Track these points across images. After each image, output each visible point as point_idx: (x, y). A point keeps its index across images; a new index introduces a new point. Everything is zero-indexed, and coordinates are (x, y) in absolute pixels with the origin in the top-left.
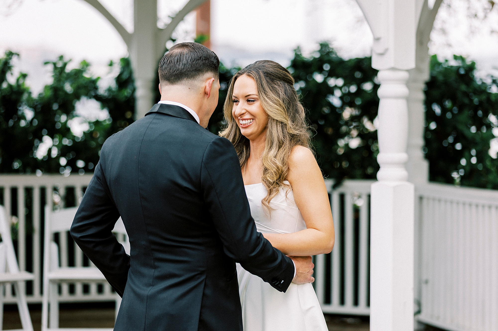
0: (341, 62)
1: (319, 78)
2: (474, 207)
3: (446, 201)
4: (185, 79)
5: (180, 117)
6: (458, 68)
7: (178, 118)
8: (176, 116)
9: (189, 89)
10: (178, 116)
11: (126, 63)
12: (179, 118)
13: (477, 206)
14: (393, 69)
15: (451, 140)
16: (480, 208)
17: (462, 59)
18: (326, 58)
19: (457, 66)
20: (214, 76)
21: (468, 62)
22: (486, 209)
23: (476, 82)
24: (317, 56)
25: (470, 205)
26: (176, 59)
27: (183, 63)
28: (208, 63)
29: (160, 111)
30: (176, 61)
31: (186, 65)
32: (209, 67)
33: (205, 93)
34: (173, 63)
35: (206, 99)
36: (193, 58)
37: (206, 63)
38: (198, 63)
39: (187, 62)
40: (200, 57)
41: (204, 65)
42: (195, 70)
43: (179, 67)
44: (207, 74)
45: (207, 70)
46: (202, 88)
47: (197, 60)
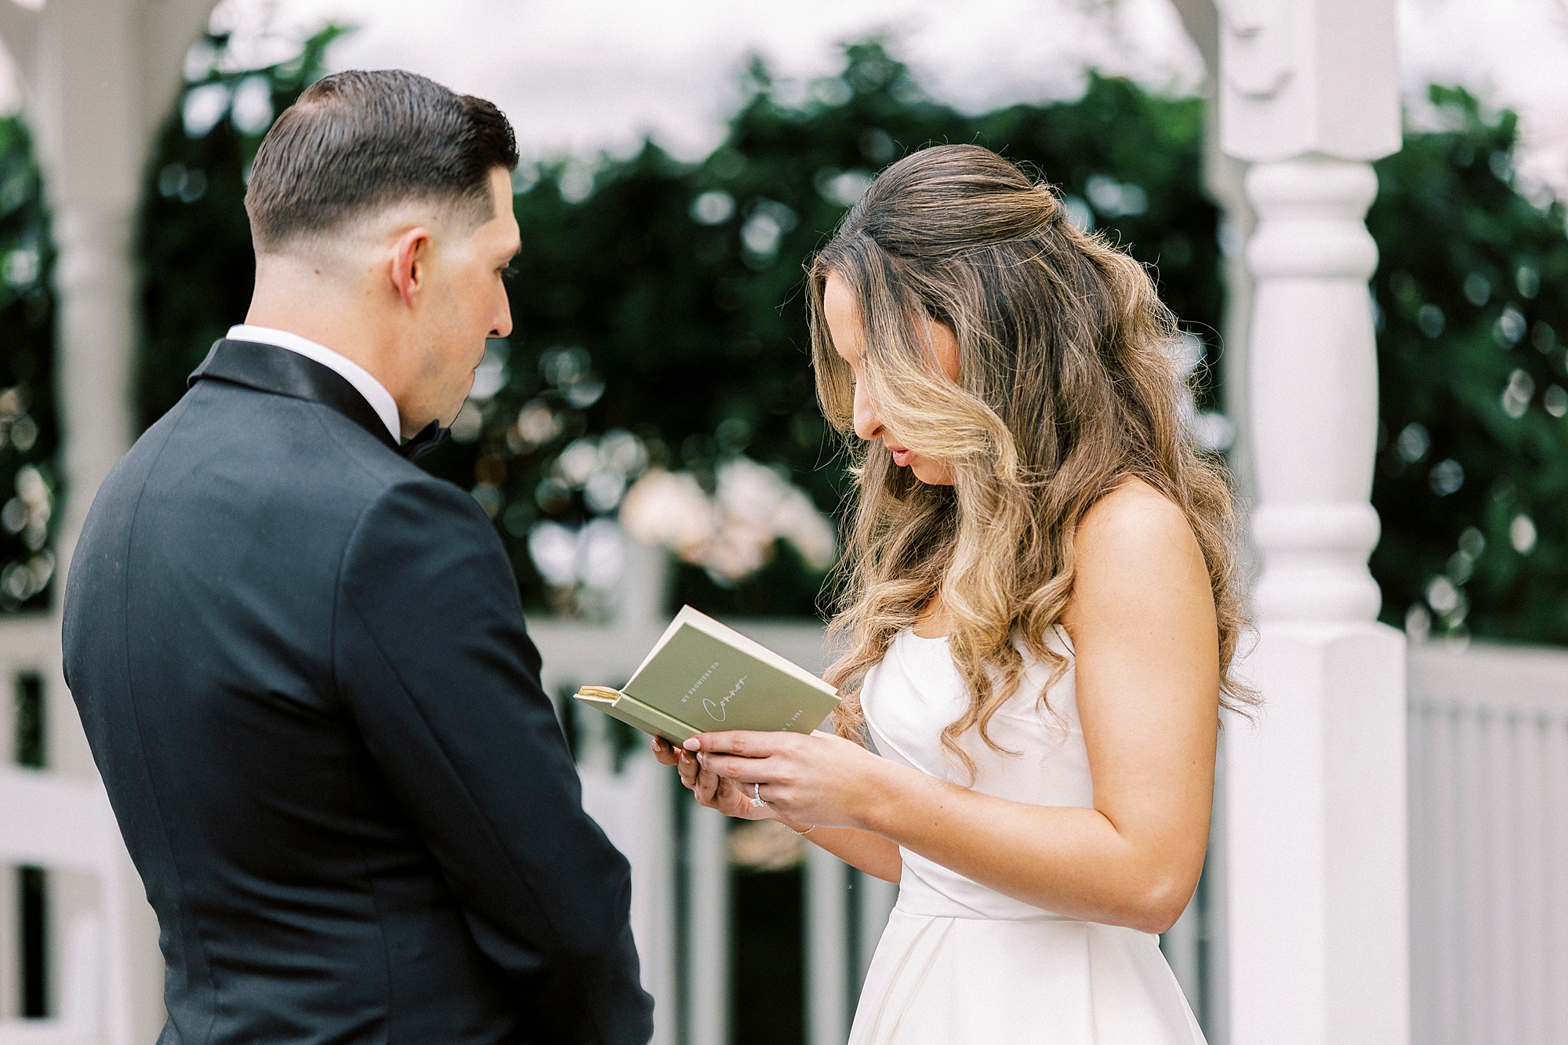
4: (301, 234)
5: (279, 389)
7: (270, 395)
8: (266, 386)
9: (314, 274)
10: (272, 388)
12: (276, 397)
14: (1315, 157)
17: (1465, 100)
19: (1449, 135)
20: (435, 218)
21: (1490, 115)
24: (839, 96)
26: (281, 146)
27: (294, 170)
28: (400, 167)
29: (212, 372)
30: (277, 158)
31: (303, 178)
32: (403, 185)
33: (396, 288)
34: (269, 162)
35: (405, 311)
36: (333, 147)
37: (388, 170)
38: (350, 168)
39: (308, 162)
40: (363, 144)
41: (377, 177)
42: (336, 199)
43: (281, 182)
44: (394, 210)
45: (397, 198)
46: (370, 270)
47: (347, 156)
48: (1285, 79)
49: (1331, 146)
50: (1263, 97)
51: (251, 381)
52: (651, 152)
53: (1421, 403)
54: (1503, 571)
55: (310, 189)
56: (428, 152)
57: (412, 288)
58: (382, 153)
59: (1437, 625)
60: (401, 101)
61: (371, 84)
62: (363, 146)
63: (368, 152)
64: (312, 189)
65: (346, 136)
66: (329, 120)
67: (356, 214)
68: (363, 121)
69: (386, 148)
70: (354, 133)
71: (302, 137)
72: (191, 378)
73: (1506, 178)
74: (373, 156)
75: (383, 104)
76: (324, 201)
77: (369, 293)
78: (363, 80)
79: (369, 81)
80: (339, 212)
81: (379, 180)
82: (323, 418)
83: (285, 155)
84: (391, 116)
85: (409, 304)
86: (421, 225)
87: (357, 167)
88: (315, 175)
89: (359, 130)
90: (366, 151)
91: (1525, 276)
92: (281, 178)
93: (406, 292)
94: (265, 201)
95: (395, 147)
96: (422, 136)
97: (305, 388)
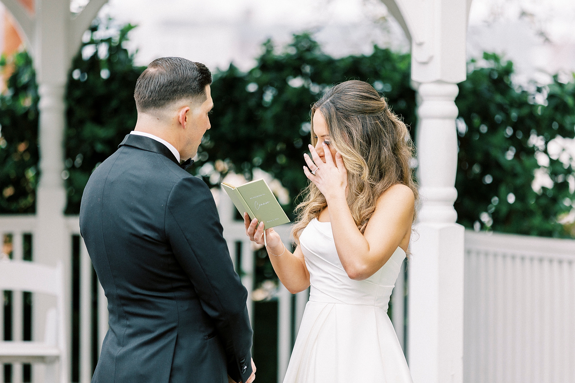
0: (330, 62)
1: (296, 83)
2: (518, 261)
3: (478, 253)
4: (153, 108)
5: (148, 150)
6: (492, 70)
7: (145, 151)
8: (144, 148)
9: (157, 120)
10: (146, 149)
11: (25, 60)
12: (147, 152)
13: (523, 258)
14: (440, 82)
15: (477, 169)
16: (527, 263)
17: (495, 58)
18: (308, 56)
19: (488, 69)
20: (191, 104)
21: (503, 63)
22: (536, 263)
23: (514, 90)
24: (293, 51)
25: (513, 257)
26: (145, 82)
27: (150, 90)
28: (181, 89)
29: (127, 144)
30: (145, 85)
31: (153, 93)
32: (182, 94)
33: (180, 123)
34: (142, 87)
35: (183, 130)
36: (162, 84)
37: (178, 90)
38: (167, 90)
39: (154, 88)
40: (170, 83)
41: (175, 92)
42: (163, 99)
43: (146, 93)
44: (180, 102)
45: (180, 98)
46: (173, 119)
47: (166, 87)
48: (431, 58)
49: (445, 79)
50: (425, 63)
51: (139, 147)
52: (232, 68)
53: (479, 156)
54: (504, 210)
55: (155, 96)
56: (189, 84)
57: (185, 123)
58: (176, 85)
59: (483, 226)
60: (180, 69)
61: (171, 64)
62: (171, 83)
63: (172, 85)
64: (156, 96)
65: (165, 81)
66: (160, 76)
67: (169, 103)
68: (170, 76)
69: (177, 84)
70: (168, 79)
71: (152, 80)
72: (120, 145)
73: (509, 83)
74: (173, 86)
75: (175, 70)
76: (160, 99)
77: (173, 125)
78: (168, 62)
79: (170, 63)
80: (164, 103)
81: (175, 93)
82: (161, 158)
83: (147, 85)
84: (178, 74)
85: (184, 128)
86: (187, 106)
87: (169, 90)
88: (157, 92)
89: (169, 79)
90: (171, 85)
91: (514, 114)
92: (146, 92)
93: (183, 125)
94: (142, 98)
95: (180, 83)
96: (187, 80)
97: (155, 149)
